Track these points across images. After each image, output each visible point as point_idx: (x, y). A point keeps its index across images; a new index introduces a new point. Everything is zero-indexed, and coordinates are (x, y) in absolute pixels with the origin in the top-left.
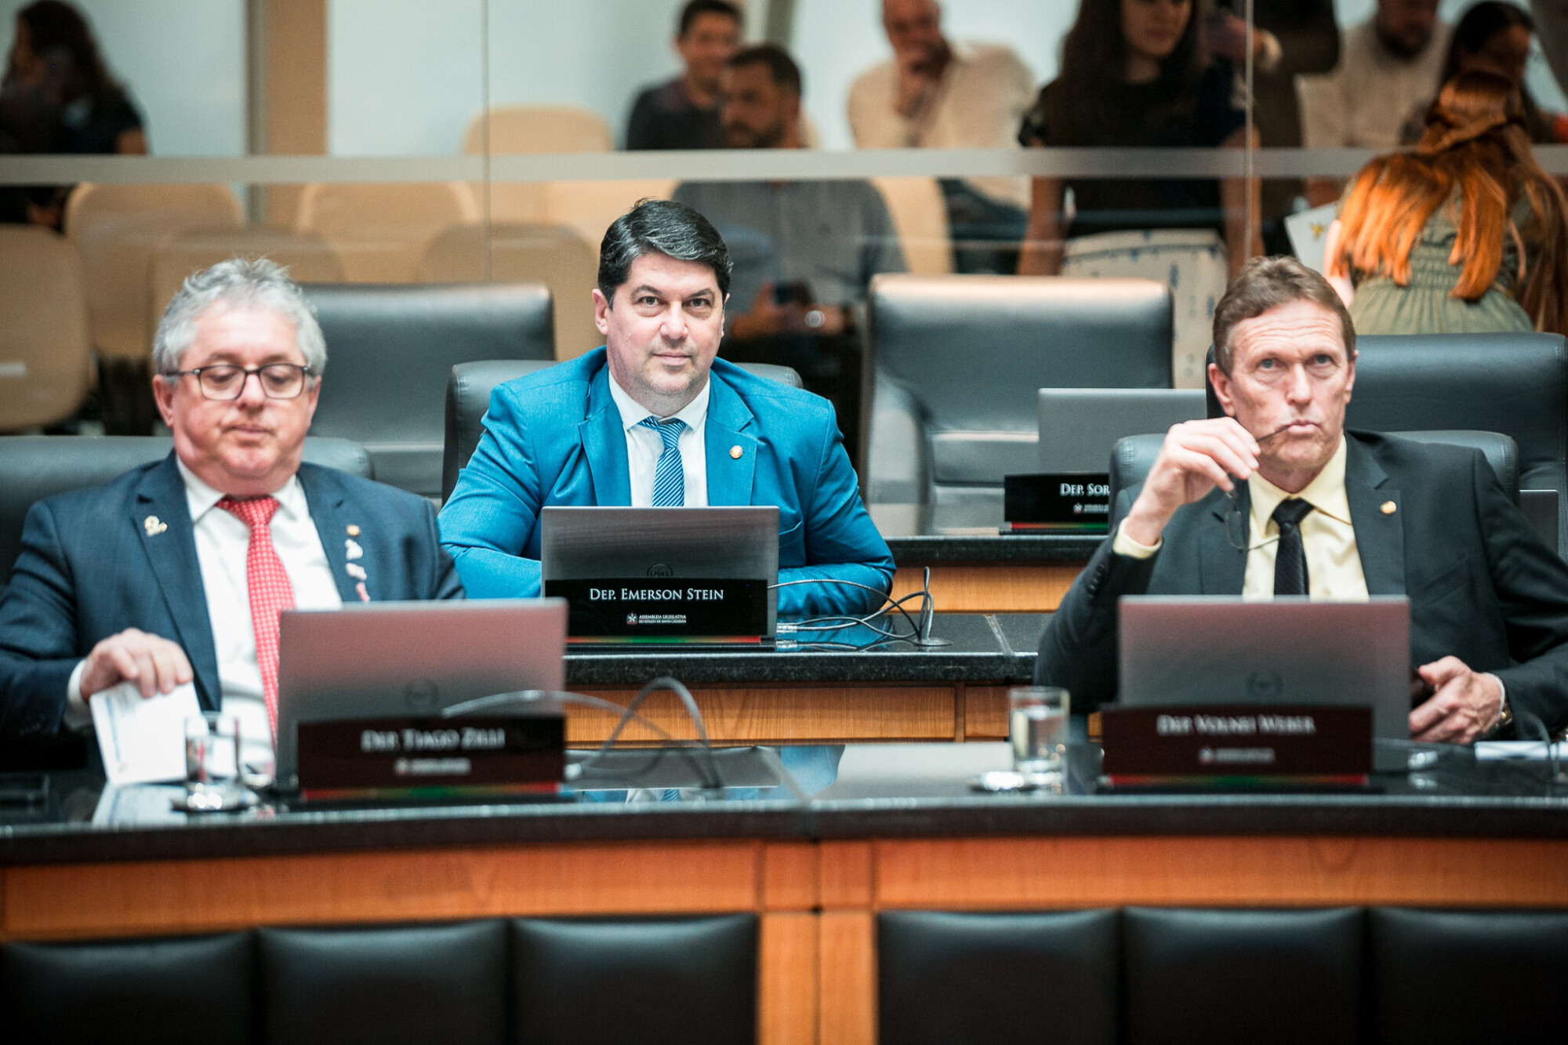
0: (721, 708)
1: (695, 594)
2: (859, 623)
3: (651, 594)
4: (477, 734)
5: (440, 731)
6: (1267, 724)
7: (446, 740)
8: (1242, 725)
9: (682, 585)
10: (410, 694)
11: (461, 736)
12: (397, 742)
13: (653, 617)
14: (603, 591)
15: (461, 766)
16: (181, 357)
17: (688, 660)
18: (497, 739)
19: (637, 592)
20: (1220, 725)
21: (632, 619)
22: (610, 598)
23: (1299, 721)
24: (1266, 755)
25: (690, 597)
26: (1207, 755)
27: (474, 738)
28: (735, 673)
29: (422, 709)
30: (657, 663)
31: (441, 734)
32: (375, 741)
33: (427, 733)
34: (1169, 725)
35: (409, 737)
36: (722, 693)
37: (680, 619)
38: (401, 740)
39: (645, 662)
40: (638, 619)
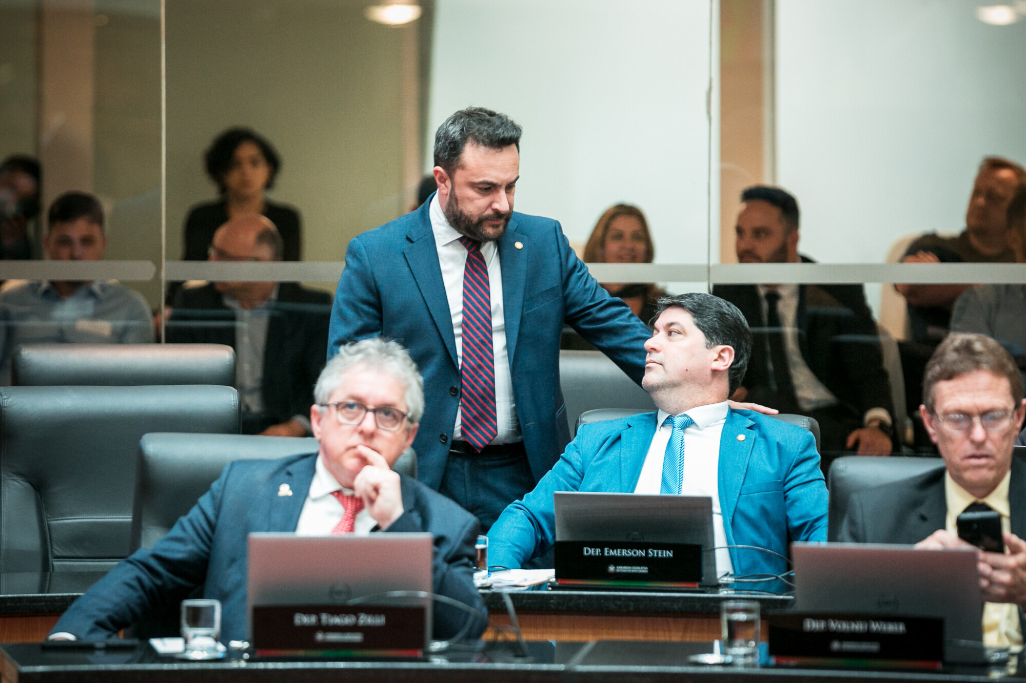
0: (670, 631)
1: (653, 553)
2: (777, 578)
3: (624, 552)
4: (367, 617)
5: (344, 615)
6: (875, 626)
7: (348, 620)
8: (858, 627)
9: (645, 546)
10: (333, 592)
11: (358, 618)
12: (317, 621)
13: (625, 567)
14: (593, 549)
15: (357, 637)
16: (330, 395)
17: (645, 597)
18: (380, 621)
19: (615, 551)
20: (844, 626)
21: (612, 569)
22: (597, 554)
23: (896, 625)
24: (874, 647)
25: (650, 554)
26: (836, 645)
27: (366, 620)
28: (676, 606)
29: (339, 600)
30: (623, 599)
31: (345, 617)
32: (303, 620)
33: (335, 616)
34: (812, 625)
35: (324, 618)
36: (671, 620)
37: (644, 570)
38: (319, 620)
39: (615, 597)
40: (616, 569)
